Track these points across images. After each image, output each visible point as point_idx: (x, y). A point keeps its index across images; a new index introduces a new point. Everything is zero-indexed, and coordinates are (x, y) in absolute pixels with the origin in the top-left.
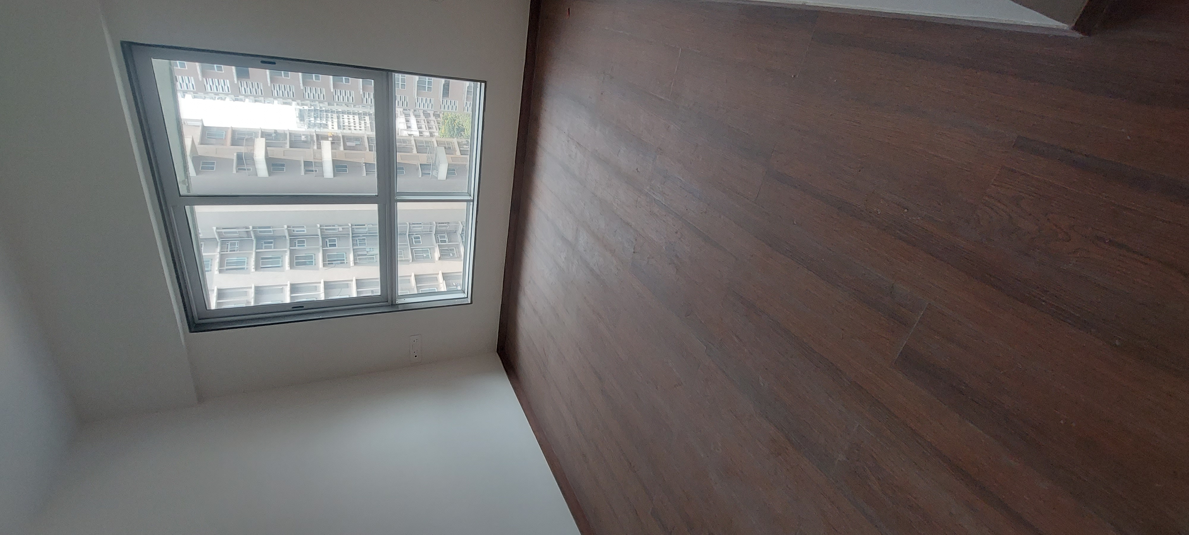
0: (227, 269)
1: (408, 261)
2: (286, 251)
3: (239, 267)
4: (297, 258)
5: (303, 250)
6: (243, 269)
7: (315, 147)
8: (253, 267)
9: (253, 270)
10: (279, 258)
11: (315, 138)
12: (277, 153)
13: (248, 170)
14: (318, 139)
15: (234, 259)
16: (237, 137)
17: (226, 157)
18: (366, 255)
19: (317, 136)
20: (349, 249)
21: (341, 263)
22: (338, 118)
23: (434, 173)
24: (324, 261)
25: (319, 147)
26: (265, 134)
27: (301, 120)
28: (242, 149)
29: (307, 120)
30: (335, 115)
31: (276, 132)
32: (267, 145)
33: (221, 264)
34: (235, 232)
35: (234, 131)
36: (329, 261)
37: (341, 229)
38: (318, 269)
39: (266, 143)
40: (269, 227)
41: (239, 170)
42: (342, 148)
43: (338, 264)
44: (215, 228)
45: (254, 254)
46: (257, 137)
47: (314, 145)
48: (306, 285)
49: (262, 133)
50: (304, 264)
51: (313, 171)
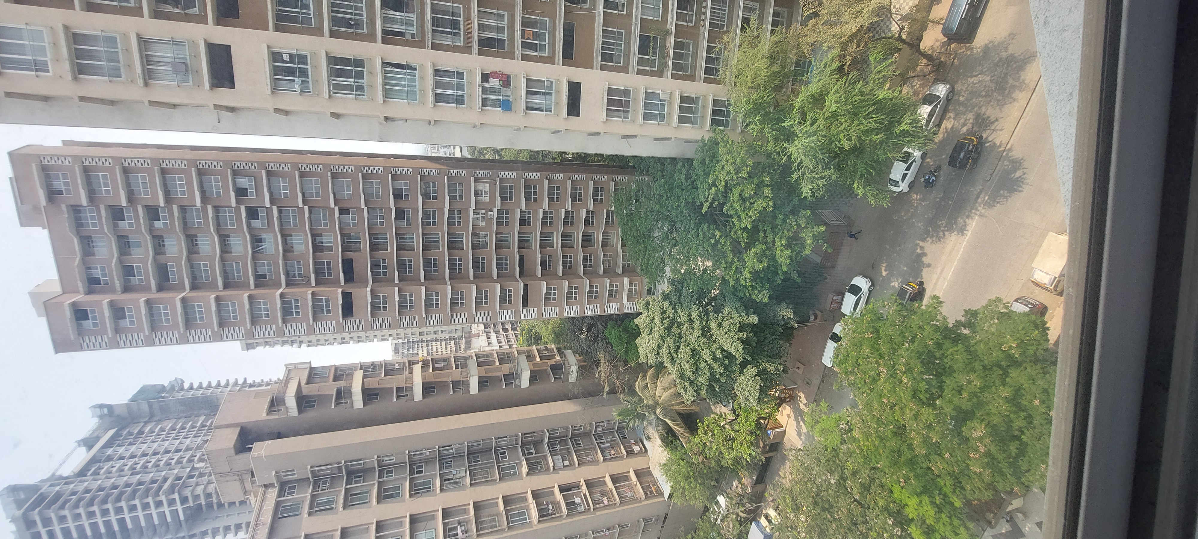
0: (316, 511)
1: (495, 480)
2: (374, 484)
3: (328, 508)
4: (385, 490)
5: (391, 481)
6: (332, 508)
7: (407, 372)
8: (342, 505)
9: (341, 509)
10: (367, 492)
11: (407, 365)
12: (373, 383)
13: (346, 403)
14: (410, 365)
15: (324, 499)
16: (339, 373)
17: (327, 393)
18: (452, 479)
19: (409, 362)
20: (436, 474)
21: (427, 491)
22: (427, 346)
23: (517, 382)
24: (410, 491)
25: (411, 372)
26: (363, 367)
27: (396, 353)
28: (342, 384)
29: (400, 352)
30: (425, 344)
31: (373, 363)
32: (364, 377)
33: (311, 507)
34: (328, 469)
35: (336, 368)
36: (416, 491)
37: (428, 453)
38: (404, 501)
39: (364, 375)
40: (360, 460)
41: (337, 404)
42: (431, 370)
43: (424, 492)
44: (309, 467)
45: (344, 490)
46: (356, 370)
47: (406, 370)
48: (392, 521)
49: (361, 366)
50: (391, 496)
51: (404, 396)
